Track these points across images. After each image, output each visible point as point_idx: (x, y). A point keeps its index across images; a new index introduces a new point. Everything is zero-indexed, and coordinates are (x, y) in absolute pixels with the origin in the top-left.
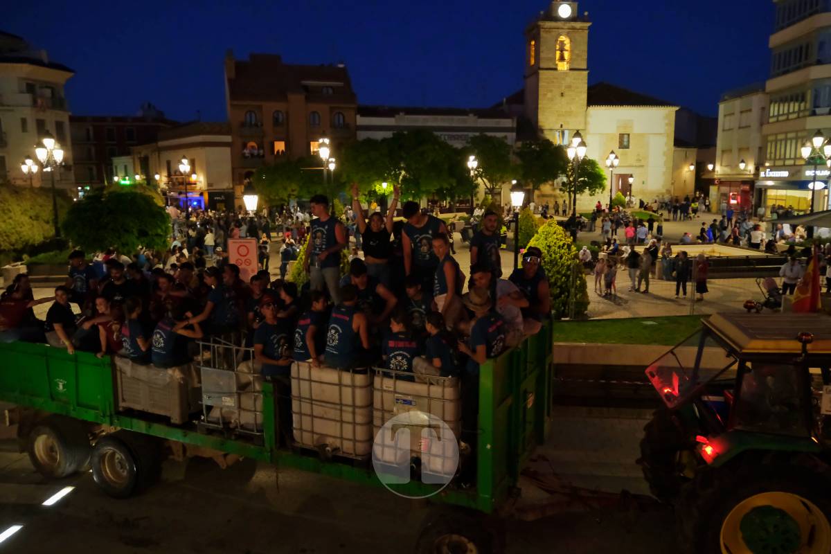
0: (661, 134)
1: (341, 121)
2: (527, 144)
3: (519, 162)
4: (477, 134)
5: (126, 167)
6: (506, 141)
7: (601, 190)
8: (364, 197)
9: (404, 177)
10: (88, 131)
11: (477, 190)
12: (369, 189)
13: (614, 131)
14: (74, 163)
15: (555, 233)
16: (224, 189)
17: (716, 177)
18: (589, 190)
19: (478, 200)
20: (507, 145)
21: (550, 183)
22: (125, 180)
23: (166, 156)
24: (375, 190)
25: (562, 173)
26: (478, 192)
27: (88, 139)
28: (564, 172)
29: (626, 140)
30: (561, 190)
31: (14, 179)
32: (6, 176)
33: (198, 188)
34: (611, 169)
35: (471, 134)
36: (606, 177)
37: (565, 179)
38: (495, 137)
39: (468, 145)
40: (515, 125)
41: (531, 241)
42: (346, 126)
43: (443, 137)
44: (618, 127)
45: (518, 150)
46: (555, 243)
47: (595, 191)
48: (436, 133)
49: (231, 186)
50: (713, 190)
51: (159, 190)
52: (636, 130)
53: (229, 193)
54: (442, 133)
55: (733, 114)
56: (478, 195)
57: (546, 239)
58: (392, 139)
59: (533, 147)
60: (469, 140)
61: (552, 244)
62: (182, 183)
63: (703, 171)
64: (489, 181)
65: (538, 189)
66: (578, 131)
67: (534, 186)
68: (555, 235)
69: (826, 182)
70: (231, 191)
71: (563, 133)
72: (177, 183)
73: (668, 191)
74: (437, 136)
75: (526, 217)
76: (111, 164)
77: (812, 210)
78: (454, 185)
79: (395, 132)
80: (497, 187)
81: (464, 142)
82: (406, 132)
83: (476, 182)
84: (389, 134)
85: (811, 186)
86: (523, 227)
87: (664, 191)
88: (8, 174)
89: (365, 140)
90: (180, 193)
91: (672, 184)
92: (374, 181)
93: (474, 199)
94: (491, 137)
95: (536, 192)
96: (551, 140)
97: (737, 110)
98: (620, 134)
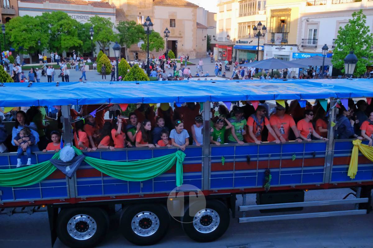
0: (190, 20)
1: (8, 4)
2: (122, 23)
3: (118, 32)
4: (94, 16)
6: (110, 21)
7: (162, 49)
8: (26, 50)
9: (51, 39)
11: (95, 48)
12: (29, 46)
13: (168, 17)
15: (138, 72)
17: (216, 43)
18: (156, 49)
19: (96, 53)
20: (110, 23)
21: (136, 44)
24: (33, 46)
25: (141, 39)
26: (96, 49)
28: (143, 39)
29: (173, 22)
30: (141, 48)
34: (166, 38)
35: (90, 16)
36: (164, 42)
37: (143, 43)
38: (104, 18)
39: (89, 22)
40: (115, 12)
41: (126, 76)
42: (13, 7)
43: (73, 17)
44: (169, 16)
45: (117, 26)
46: (138, 77)
47: (159, 49)
48: (69, 14)
50: (215, 50)
52: (178, 18)
54: (73, 14)
55: (223, 11)
56: (96, 51)
57: (134, 75)
58: (42, 16)
59: (125, 24)
60: (89, 19)
61: (137, 78)
63: (210, 40)
64: (102, 43)
65: (129, 47)
66: (148, 17)
67: (127, 46)
68: (138, 73)
69: (263, 47)
71: (141, 18)
73: (194, 50)
74: (70, 16)
75: (123, 63)
77: (257, 60)
78: (82, 44)
79: (44, 12)
80: (107, 46)
81: (87, 20)
82: (50, 13)
83: (95, 43)
84: (40, 14)
85: (257, 48)
86: (121, 69)
87: (193, 50)
89: (24, 16)
91: (197, 46)
92: (32, 41)
93: (94, 53)
94: (101, 18)
95: (128, 49)
96: (135, 21)
97: (225, 9)
98: (170, 19)
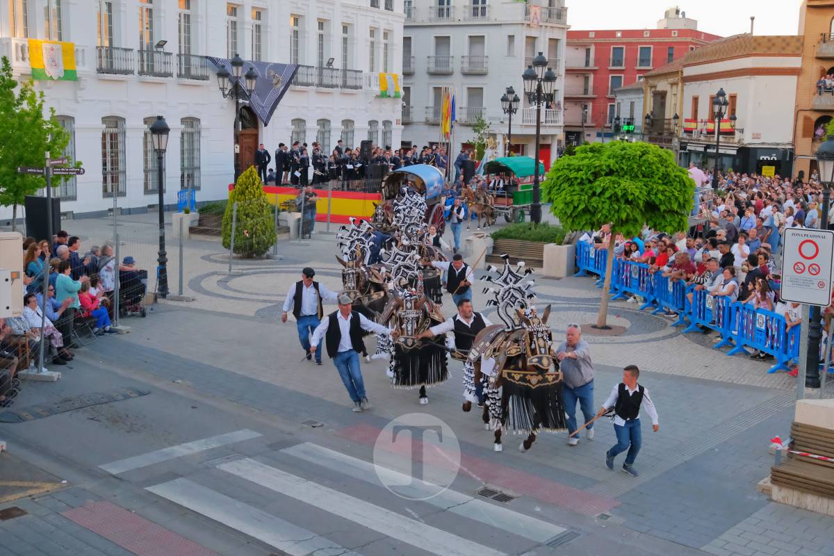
5: (632, 104)
10: (588, 51)
14: (565, 98)
16: (778, 144)
22: (629, 124)
23: (692, 89)
27: (587, 63)
31: (490, 118)
32: (481, 114)
33: (736, 140)
49: (790, 139)
51: (676, 142)
53: (785, 151)
62: (711, 132)
70: (790, 147)
72: (705, 132)
76: (613, 100)
88: (483, 112)
90: (707, 147)
